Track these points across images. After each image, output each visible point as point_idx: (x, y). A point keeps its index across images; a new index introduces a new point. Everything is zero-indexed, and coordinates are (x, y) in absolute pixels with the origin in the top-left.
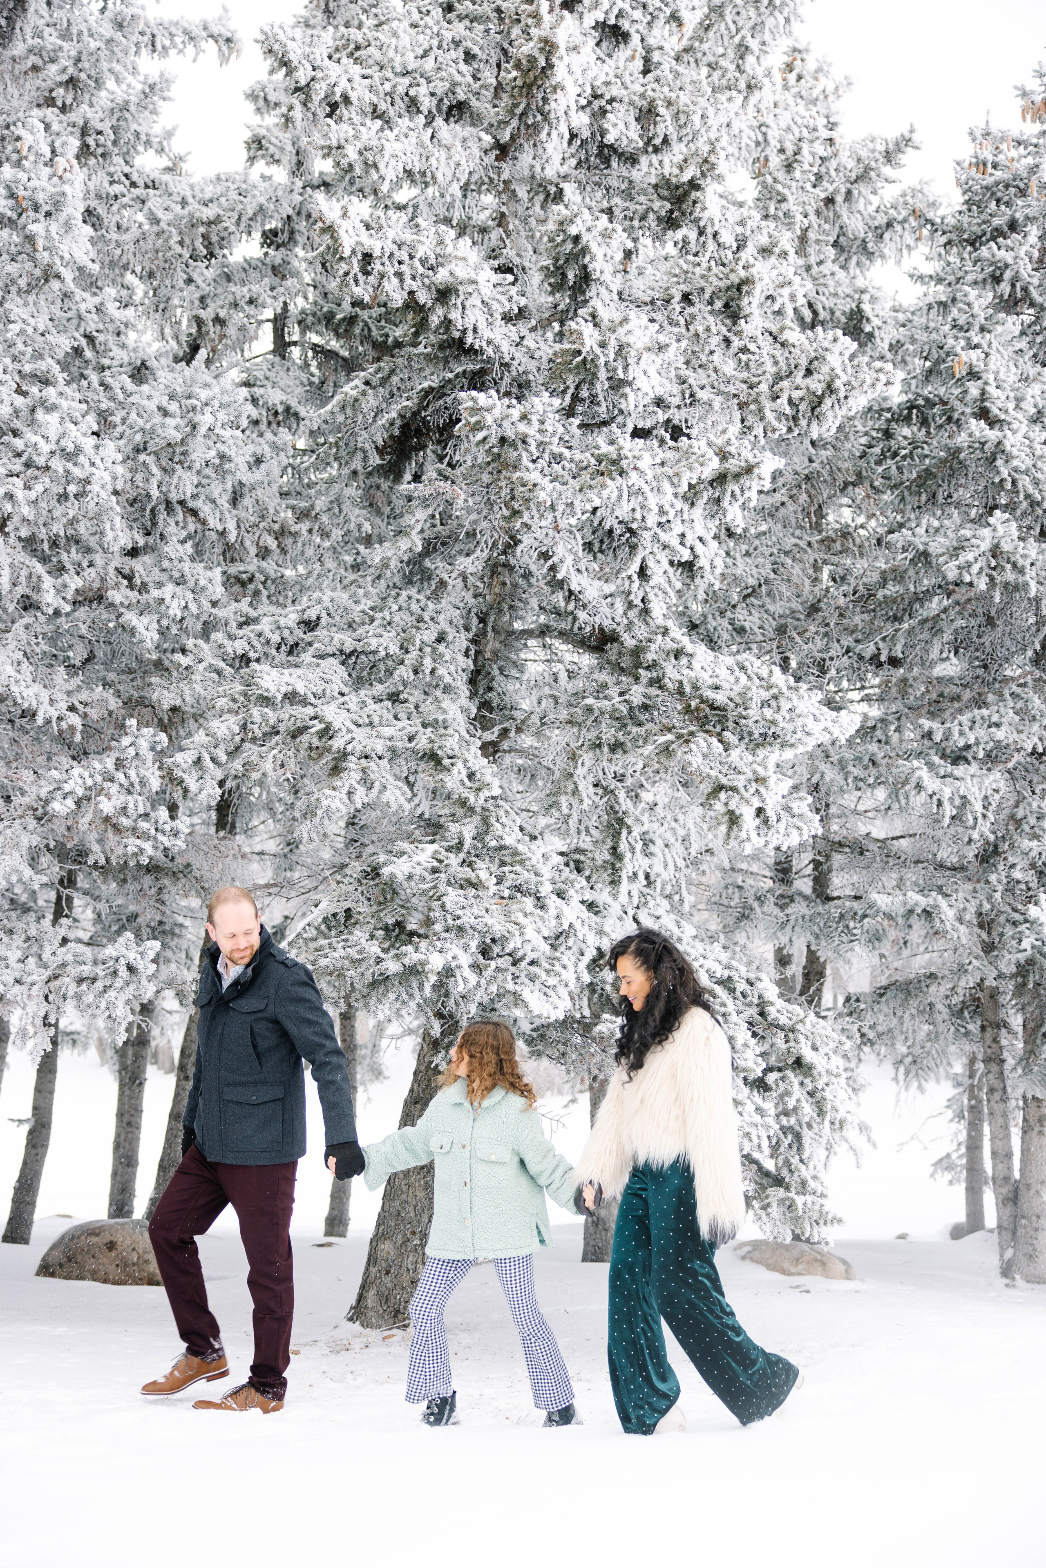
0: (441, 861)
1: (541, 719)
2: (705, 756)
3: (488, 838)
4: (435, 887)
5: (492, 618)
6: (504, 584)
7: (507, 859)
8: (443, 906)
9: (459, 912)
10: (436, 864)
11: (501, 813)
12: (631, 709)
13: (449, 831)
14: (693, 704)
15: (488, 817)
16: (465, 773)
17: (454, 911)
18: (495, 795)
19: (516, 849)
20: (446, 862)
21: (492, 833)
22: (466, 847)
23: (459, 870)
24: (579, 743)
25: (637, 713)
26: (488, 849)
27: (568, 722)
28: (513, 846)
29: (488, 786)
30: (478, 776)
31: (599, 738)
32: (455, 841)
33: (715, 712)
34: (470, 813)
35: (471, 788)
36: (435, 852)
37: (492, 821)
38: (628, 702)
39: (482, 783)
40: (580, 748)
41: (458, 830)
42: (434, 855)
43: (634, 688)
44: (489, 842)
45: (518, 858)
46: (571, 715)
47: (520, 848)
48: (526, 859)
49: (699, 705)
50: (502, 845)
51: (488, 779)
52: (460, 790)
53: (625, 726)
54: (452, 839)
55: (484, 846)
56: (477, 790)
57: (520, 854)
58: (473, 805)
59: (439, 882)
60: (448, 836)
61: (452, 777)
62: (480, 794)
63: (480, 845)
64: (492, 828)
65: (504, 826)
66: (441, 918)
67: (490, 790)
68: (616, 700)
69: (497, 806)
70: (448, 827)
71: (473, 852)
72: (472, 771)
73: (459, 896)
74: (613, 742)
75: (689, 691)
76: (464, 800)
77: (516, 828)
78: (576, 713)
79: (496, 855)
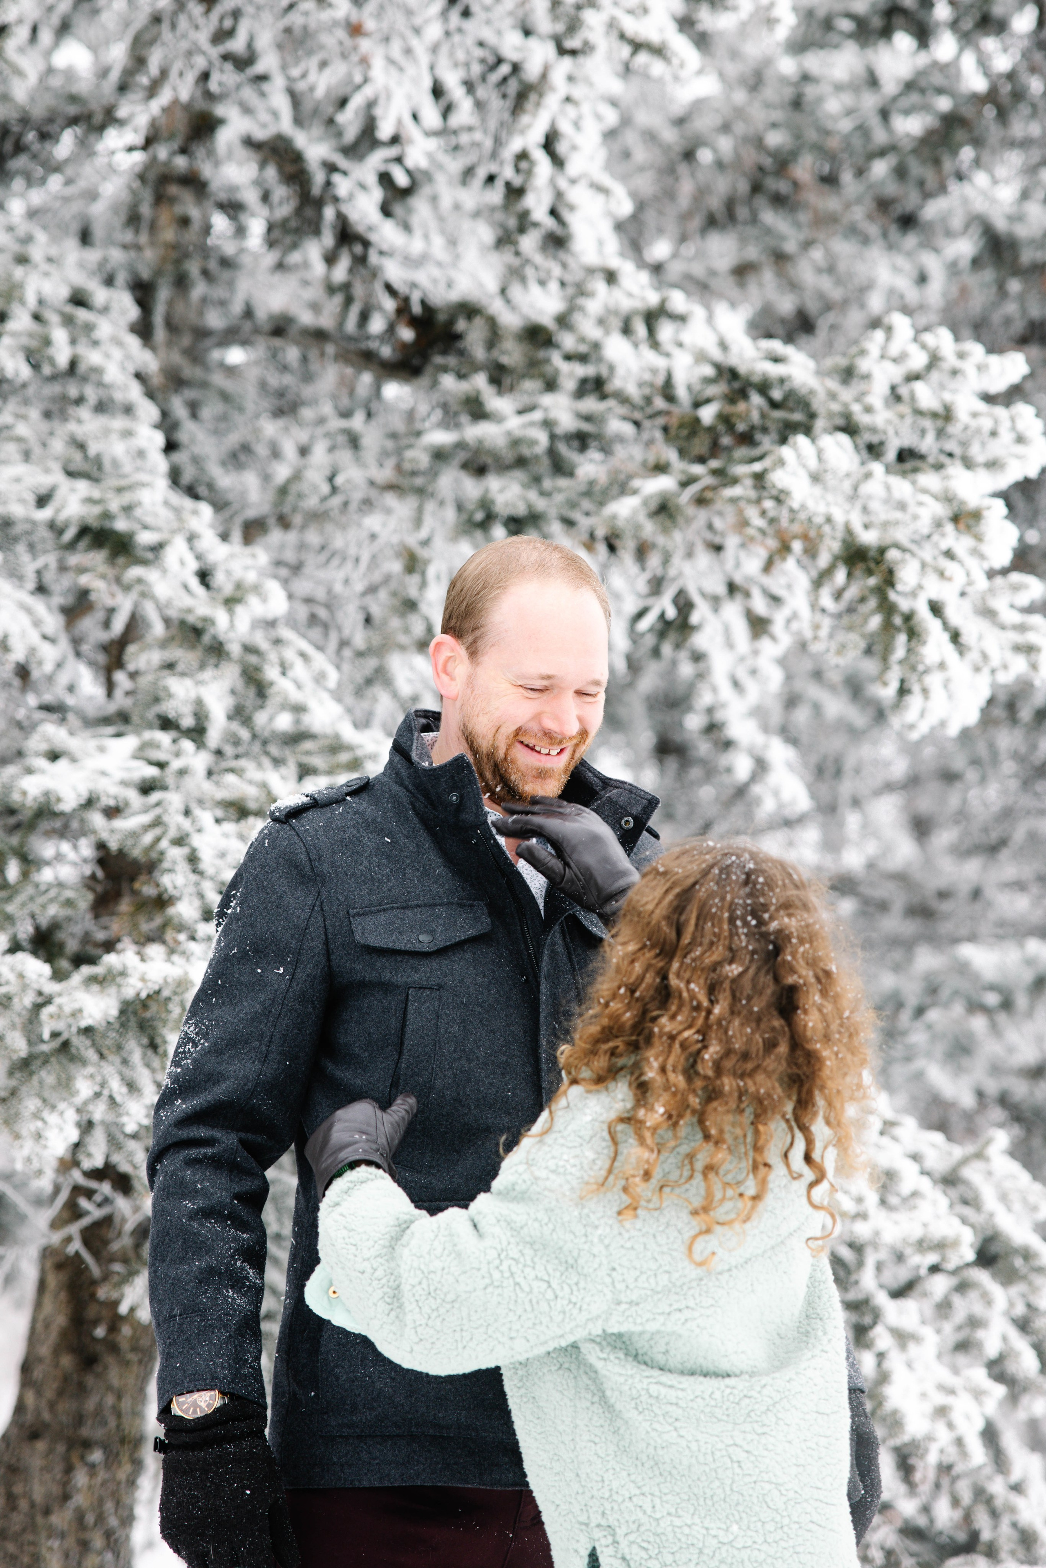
0: (161, 765)
1: (331, 479)
2: (816, 478)
3: (261, 718)
4: (157, 823)
5: (163, 294)
6: (184, 222)
7: (317, 761)
8: (193, 859)
10: (152, 772)
11: (290, 654)
12: (553, 437)
13: (170, 696)
14: (707, 414)
15: (258, 669)
16: (193, 565)
17: (218, 873)
18: (270, 616)
19: (337, 736)
20: (176, 764)
21: (273, 702)
22: (214, 736)
23: (207, 787)
24: (424, 533)
25: (563, 449)
26: (265, 743)
27: (391, 487)
28: (329, 731)
29: (256, 589)
30: (219, 578)
31: (486, 504)
32: (188, 722)
33: (778, 414)
34: (212, 661)
35: (213, 599)
36: (145, 746)
37: (271, 673)
38: (548, 424)
39: (239, 586)
40: (426, 543)
41: (193, 695)
42: (140, 754)
43: (547, 400)
44: (271, 719)
45: (344, 757)
46: (399, 468)
47: (348, 733)
48: (365, 757)
49: (729, 409)
50: (303, 728)
51: (251, 577)
52: (187, 601)
53: (537, 480)
54: (179, 716)
55: (254, 736)
56: (231, 602)
57: (349, 748)
58: (222, 637)
59: (166, 811)
60: (169, 708)
61: (164, 571)
62: (239, 609)
63: (245, 734)
64: (271, 691)
65: (299, 686)
66: (191, 889)
67: (264, 600)
68: (514, 423)
69: (278, 642)
70: (166, 689)
71: (229, 750)
72: (205, 564)
73: (226, 835)
74: (521, 510)
75: (697, 387)
76: (199, 625)
77: (325, 696)
78: (412, 460)
79: (287, 752)
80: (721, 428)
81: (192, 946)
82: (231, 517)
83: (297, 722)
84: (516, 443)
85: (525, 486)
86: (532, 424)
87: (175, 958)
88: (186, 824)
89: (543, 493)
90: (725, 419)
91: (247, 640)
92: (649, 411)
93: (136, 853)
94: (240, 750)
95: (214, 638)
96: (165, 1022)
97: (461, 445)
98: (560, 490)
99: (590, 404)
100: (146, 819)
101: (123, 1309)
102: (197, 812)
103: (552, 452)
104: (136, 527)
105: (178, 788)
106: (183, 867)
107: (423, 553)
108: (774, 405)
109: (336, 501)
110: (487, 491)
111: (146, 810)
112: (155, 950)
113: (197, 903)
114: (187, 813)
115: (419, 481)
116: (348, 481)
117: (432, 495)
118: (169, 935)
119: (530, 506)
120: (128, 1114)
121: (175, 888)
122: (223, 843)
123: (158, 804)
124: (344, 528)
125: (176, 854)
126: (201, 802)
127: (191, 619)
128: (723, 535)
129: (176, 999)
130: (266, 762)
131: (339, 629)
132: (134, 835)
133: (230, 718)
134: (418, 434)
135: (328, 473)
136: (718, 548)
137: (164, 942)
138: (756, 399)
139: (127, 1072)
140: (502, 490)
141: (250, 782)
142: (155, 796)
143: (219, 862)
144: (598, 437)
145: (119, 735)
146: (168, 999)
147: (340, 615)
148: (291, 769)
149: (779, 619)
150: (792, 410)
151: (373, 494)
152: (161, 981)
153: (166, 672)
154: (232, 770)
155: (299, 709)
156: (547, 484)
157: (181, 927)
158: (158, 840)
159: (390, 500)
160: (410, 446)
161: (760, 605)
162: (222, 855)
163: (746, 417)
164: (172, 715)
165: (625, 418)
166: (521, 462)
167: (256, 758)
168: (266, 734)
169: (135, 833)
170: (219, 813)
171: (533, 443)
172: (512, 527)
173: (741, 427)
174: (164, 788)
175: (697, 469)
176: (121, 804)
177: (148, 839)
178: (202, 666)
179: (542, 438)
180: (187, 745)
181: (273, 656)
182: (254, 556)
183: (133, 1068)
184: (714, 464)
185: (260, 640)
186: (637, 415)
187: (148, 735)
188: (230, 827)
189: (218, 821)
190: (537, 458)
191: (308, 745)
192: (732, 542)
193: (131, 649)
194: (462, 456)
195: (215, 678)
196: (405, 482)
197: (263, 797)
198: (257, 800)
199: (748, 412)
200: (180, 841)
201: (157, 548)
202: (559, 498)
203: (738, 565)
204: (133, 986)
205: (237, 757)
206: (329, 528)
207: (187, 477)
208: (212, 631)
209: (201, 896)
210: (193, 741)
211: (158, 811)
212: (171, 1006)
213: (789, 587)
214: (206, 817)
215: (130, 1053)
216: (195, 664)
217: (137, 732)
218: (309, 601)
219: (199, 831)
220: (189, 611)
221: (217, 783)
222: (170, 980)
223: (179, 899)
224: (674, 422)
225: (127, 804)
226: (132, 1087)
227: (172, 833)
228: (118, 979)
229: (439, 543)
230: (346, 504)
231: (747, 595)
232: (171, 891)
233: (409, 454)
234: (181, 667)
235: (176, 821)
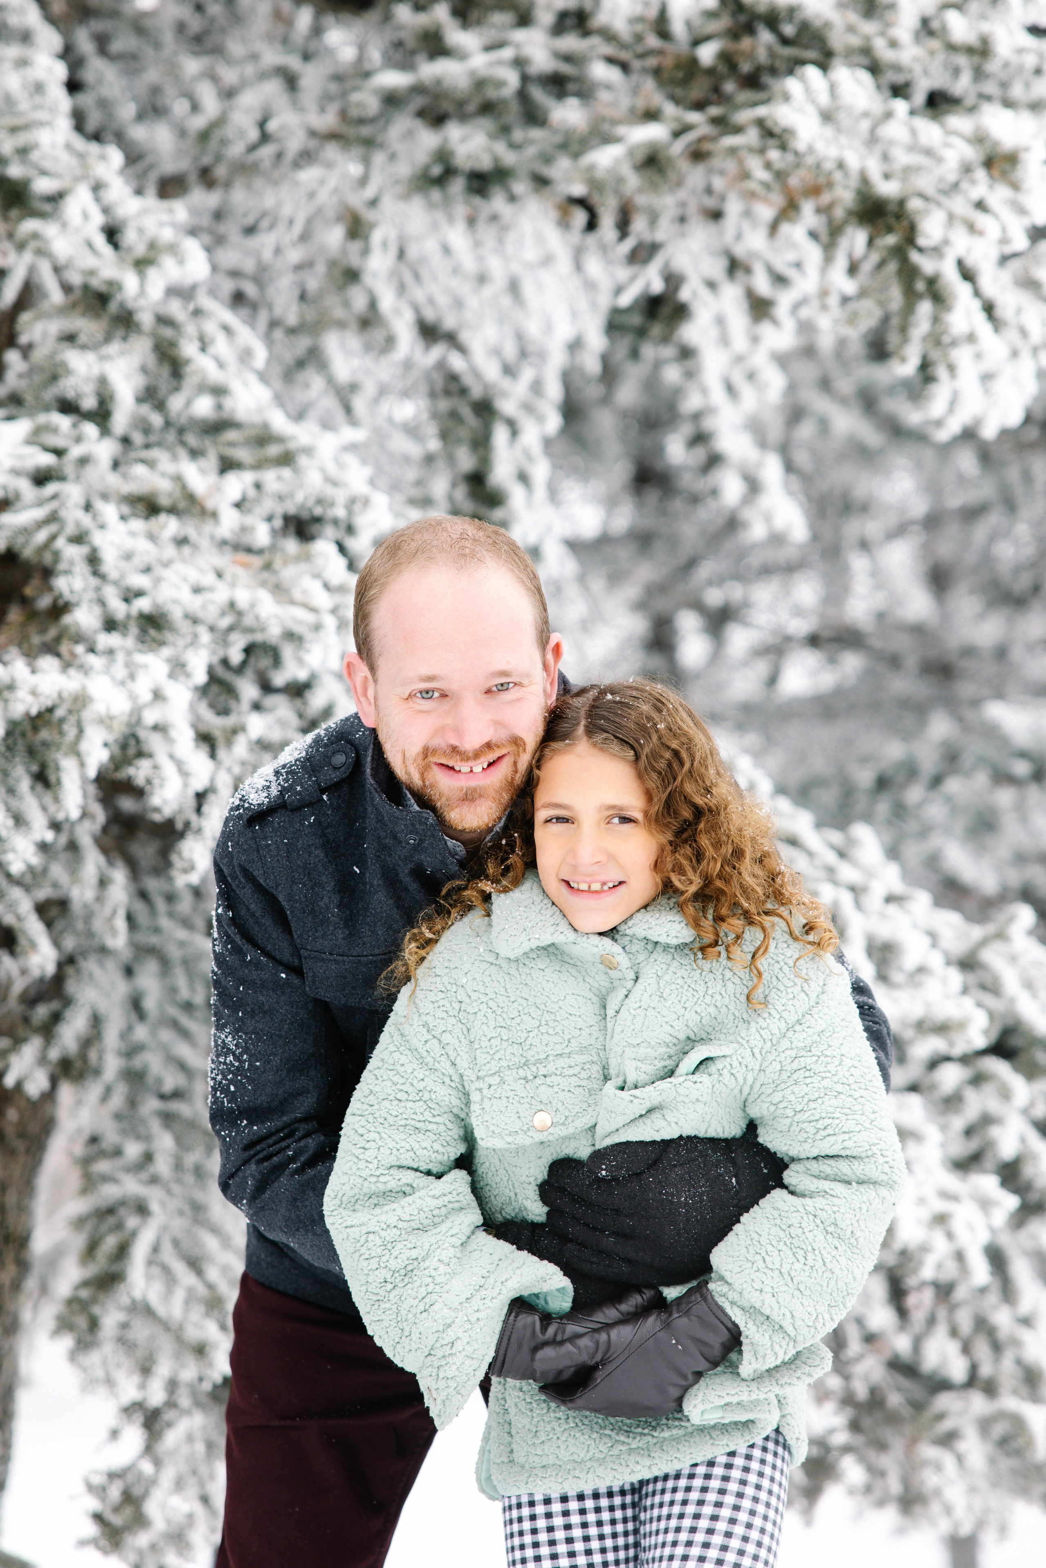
0: (59, 453)
3: (176, 403)
4: (53, 518)
7: (243, 454)
8: (93, 560)
9: (139, 581)
10: (47, 459)
11: (210, 327)
12: (525, 78)
13: (68, 372)
14: (707, 54)
15: (173, 344)
16: (98, 219)
17: (123, 576)
18: (188, 281)
19: (266, 426)
20: (76, 452)
21: (190, 383)
22: (120, 421)
23: (113, 480)
24: (370, 192)
25: (538, 94)
26: (181, 431)
27: (333, 136)
28: (256, 419)
29: (173, 249)
30: (130, 237)
31: (443, 156)
32: (89, 403)
33: (788, 51)
34: (120, 332)
35: (122, 260)
36: (38, 431)
37: (189, 349)
38: (519, 63)
39: (153, 246)
40: (373, 203)
41: (96, 371)
42: (34, 439)
43: (520, 35)
44: (189, 403)
45: (273, 450)
46: (343, 115)
47: (279, 422)
48: (298, 450)
49: (731, 46)
50: (225, 415)
51: (167, 235)
52: (88, 261)
53: (505, 130)
54: (79, 396)
55: (168, 424)
56: (142, 264)
57: (279, 439)
58: (131, 304)
59: (63, 504)
60: (68, 387)
61: (64, 225)
62: (152, 273)
63: (156, 420)
64: (188, 370)
65: (221, 365)
66: (91, 595)
67: (181, 262)
68: (479, 61)
69: (197, 313)
70: (64, 365)
71: (138, 438)
72: (113, 218)
73: (132, 534)
74: (485, 164)
75: (697, 22)
76: (103, 288)
77: (252, 379)
78: (360, 105)
79: (208, 443)
80: (722, 69)
81: (93, 660)
82: (145, 172)
83: (219, 407)
84: (480, 83)
85: (492, 136)
86: (500, 63)
87: (72, 672)
88: (86, 520)
89: (514, 146)
90: (727, 59)
91: (162, 310)
92: (640, 49)
93: (28, 553)
94: (153, 438)
95: (122, 305)
96: (58, 747)
97: (418, 89)
98: (531, 142)
99: (571, 42)
100: (39, 513)
101: (10, 1081)
102: (99, 505)
103: (523, 95)
104: (29, 172)
105: (78, 478)
106: (81, 569)
107: (369, 215)
108: (785, 41)
109: (267, 152)
110: (446, 140)
111: (40, 503)
112: (48, 663)
113: (97, 610)
114: (88, 507)
115: (366, 131)
116: (282, 128)
117: (381, 146)
118: (64, 648)
119: (496, 160)
120: (13, 850)
121: (72, 592)
122: (129, 543)
123: (54, 497)
124: (276, 183)
125: (72, 553)
126: (105, 497)
127: (95, 283)
128: (723, 198)
129: (72, 719)
130: (182, 453)
131: (270, 307)
132: (27, 532)
133: (140, 400)
134: (367, 75)
135: (258, 116)
136: (716, 215)
137: (58, 655)
138: (765, 36)
139: (14, 803)
140: (464, 139)
141: (163, 474)
142: (51, 488)
143: (123, 564)
144: (580, 80)
145: (10, 418)
146: (62, 721)
147: (271, 291)
148: (211, 462)
149: (784, 301)
150: (806, 47)
151: (313, 144)
152: (55, 695)
153: (66, 344)
154: (143, 461)
155: (219, 391)
156: (518, 135)
157: (78, 638)
158: (53, 538)
159: (331, 151)
160: (356, 89)
161: (762, 285)
162: (128, 556)
163: (750, 55)
164: (70, 395)
165: (611, 60)
166: (488, 108)
167: (170, 449)
168: (183, 420)
169: (26, 530)
170: (126, 509)
171: (500, 84)
172: (476, 184)
173: (746, 67)
174: (62, 478)
175: (694, 117)
176: (11, 496)
177: (41, 536)
178: (108, 339)
179: (512, 79)
180: (90, 429)
181: (190, 329)
182: (171, 211)
183: (21, 798)
184: (714, 111)
185: (176, 309)
186: (624, 55)
187: (43, 418)
188: (138, 525)
189: (123, 518)
190: (503, 102)
191: (231, 435)
192: (733, 208)
193: (25, 317)
194: (419, 101)
195: (122, 353)
196: (351, 131)
197: (178, 493)
198: (170, 495)
199: (754, 48)
200: (79, 539)
201: (56, 198)
202: (531, 151)
203: (739, 237)
204: (23, 701)
205: (147, 446)
206: (258, 182)
207: (94, 121)
208: (119, 297)
209: (102, 602)
210: (98, 424)
211: (53, 505)
212: (66, 727)
213: (798, 265)
214: (110, 511)
215: (18, 781)
216: (100, 336)
217: (31, 414)
218: (235, 274)
219: (102, 527)
220: (92, 273)
221: (125, 477)
222: (65, 695)
223: (77, 604)
224: (668, 62)
225: (18, 496)
226: (19, 820)
227: (70, 529)
228: (6, 694)
229: (388, 205)
230: (279, 156)
231: (748, 270)
232: (67, 596)
233: (356, 97)
234: (83, 338)
235: (73, 516)
